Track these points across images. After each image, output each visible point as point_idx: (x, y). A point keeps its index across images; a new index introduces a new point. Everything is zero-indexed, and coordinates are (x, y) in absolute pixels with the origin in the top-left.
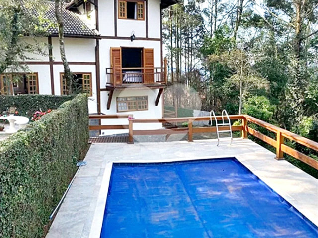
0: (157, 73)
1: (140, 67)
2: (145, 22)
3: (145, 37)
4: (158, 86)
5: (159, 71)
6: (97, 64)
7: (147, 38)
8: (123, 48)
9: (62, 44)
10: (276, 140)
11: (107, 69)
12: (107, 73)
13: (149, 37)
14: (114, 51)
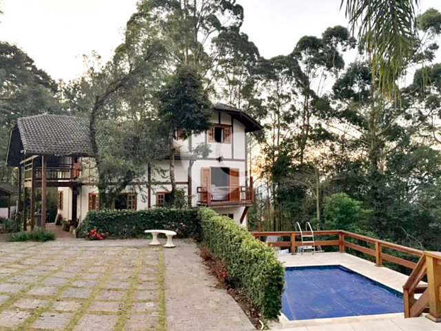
0: (242, 191)
1: (226, 185)
2: (231, 145)
3: (231, 158)
4: (243, 204)
5: (244, 189)
6: (189, 183)
7: (233, 159)
8: (212, 168)
9: (171, 166)
10: (375, 250)
11: (198, 188)
12: (198, 192)
13: (234, 158)
14: (204, 170)
